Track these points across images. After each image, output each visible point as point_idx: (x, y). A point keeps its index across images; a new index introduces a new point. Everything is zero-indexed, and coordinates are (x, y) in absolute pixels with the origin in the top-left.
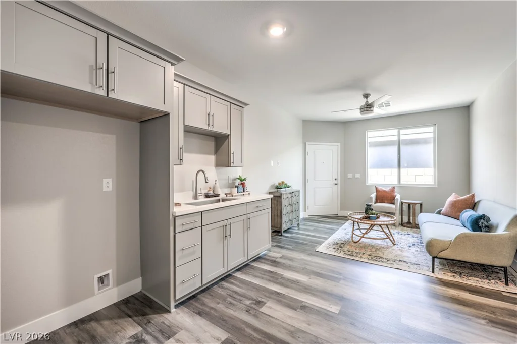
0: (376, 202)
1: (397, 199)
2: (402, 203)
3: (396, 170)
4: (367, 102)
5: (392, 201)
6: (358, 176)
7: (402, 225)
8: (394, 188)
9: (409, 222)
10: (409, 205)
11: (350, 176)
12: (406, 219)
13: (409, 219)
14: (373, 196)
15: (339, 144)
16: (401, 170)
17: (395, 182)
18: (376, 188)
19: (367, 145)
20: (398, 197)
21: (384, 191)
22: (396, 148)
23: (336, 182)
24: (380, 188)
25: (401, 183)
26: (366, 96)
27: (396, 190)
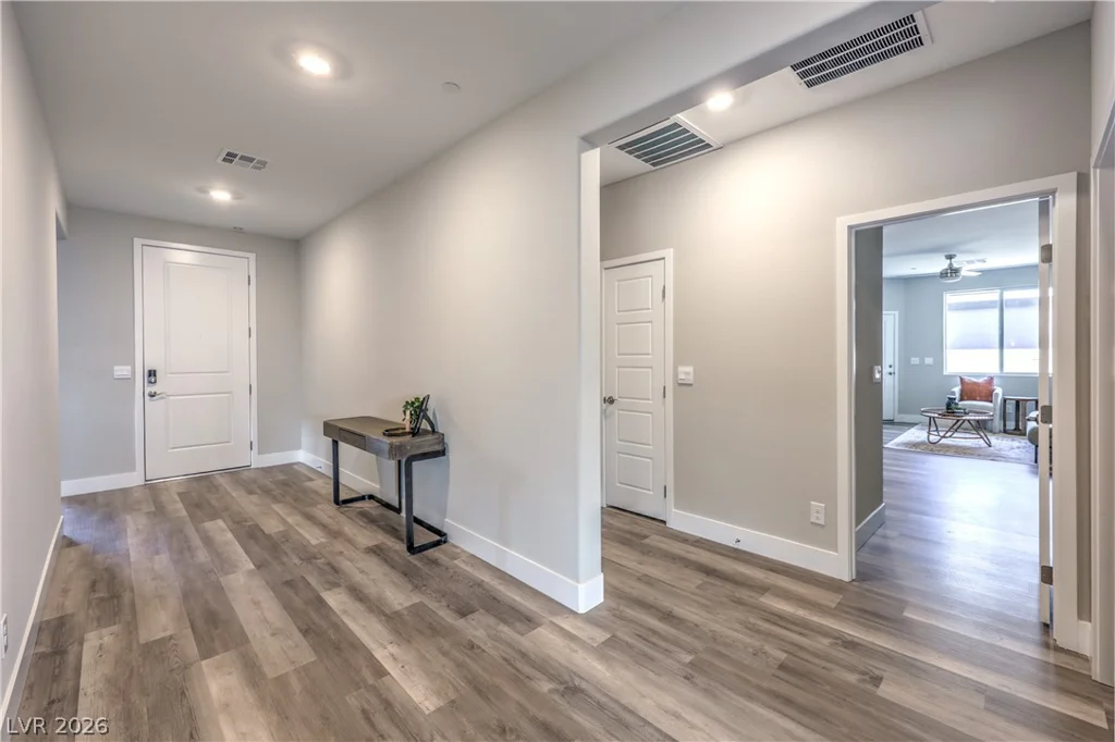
0: (962, 400)
1: (997, 394)
2: (1005, 400)
3: (997, 351)
4: (951, 264)
5: (989, 397)
6: (929, 361)
7: (1005, 432)
8: (992, 378)
9: (1017, 428)
10: (1018, 402)
11: (915, 360)
12: (1010, 426)
13: (1017, 425)
14: (957, 389)
15: (897, 313)
16: (1005, 350)
17: (993, 369)
18: (962, 379)
19: (945, 308)
20: (998, 390)
21: (975, 383)
22: (996, 312)
23: (891, 370)
24: (967, 379)
25: (1005, 370)
26: (950, 257)
27: (995, 381)
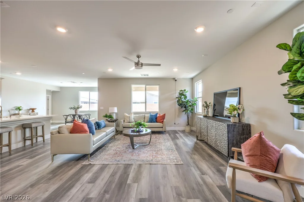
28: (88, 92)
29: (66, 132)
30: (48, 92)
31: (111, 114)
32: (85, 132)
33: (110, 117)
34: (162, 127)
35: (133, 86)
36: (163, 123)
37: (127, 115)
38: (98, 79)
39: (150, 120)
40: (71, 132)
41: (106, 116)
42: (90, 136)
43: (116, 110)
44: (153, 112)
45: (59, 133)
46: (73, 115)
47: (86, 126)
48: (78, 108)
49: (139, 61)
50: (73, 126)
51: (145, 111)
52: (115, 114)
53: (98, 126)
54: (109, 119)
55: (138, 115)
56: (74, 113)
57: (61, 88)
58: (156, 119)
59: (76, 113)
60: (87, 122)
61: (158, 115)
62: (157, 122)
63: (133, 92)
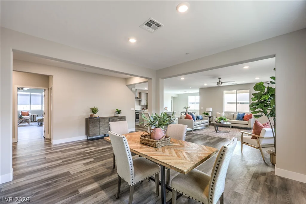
2: (31, 115)
3: (29, 105)
5: (28, 115)
7: (31, 122)
10: (34, 115)
12: (32, 120)
13: (34, 120)
14: (21, 114)
17: (29, 109)
18: (22, 112)
20: (30, 113)
21: (25, 112)
22: (29, 97)
24: (23, 111)
25: (31, 109)
27: (29, 112)
28: (194, 96)
29: (183, 118)
30: (172, 97)
31: (208, 113)
32: (191, 119)
33: (207, 114)
34: (248, 125)
35: (225, 92)
36: (248, 121)
37: (219, 113)
38: (200, 89)
39: (237, 118)
40: (185, 119)
41: (204, 114)
42: (193, 121)
43: (211, 109)
44: (241, 112)
45: (181, 118)
46: (185, 112)
47: (191, 116)
48: (188, 108)
49: (220, 81)
50: (186, 116)
51: (235, 111)
52: (210, 112)
53: (198, 118)
54: (206, 116)
55: (228, 114)
56: (186, 111)
57: (178, 94)
58: (243, 117)
59: (187, 111)
60: (192, 115)
61: (245, 115)
62: (243, 120)
63: (225, 95)
